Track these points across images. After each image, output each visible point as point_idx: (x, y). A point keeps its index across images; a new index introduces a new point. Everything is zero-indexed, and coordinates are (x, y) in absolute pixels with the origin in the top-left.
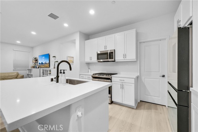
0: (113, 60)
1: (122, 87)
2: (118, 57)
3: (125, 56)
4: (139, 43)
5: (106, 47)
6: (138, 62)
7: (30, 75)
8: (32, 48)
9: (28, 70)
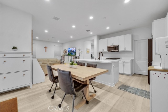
0: (118, 51)
1: (124, 65)
2: (121, 49)
3: (125, 48)
4: (133, 41)
5: (113, 43)
6: (133, 51)
7: (63, 60)
8: (63, 44)
9: (62, 57)
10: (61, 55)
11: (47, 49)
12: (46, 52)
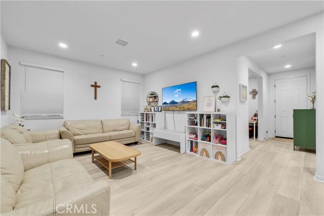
7: (149, 124)
8: (143, 76)
9: (142, 115)
10: (139, 110)
11: (98, 89)
12: (96, 98)
